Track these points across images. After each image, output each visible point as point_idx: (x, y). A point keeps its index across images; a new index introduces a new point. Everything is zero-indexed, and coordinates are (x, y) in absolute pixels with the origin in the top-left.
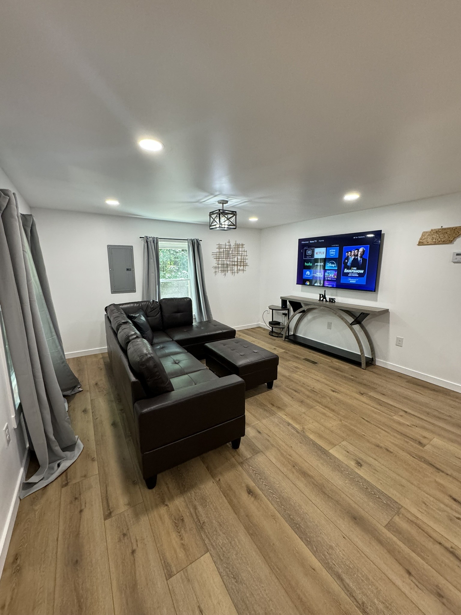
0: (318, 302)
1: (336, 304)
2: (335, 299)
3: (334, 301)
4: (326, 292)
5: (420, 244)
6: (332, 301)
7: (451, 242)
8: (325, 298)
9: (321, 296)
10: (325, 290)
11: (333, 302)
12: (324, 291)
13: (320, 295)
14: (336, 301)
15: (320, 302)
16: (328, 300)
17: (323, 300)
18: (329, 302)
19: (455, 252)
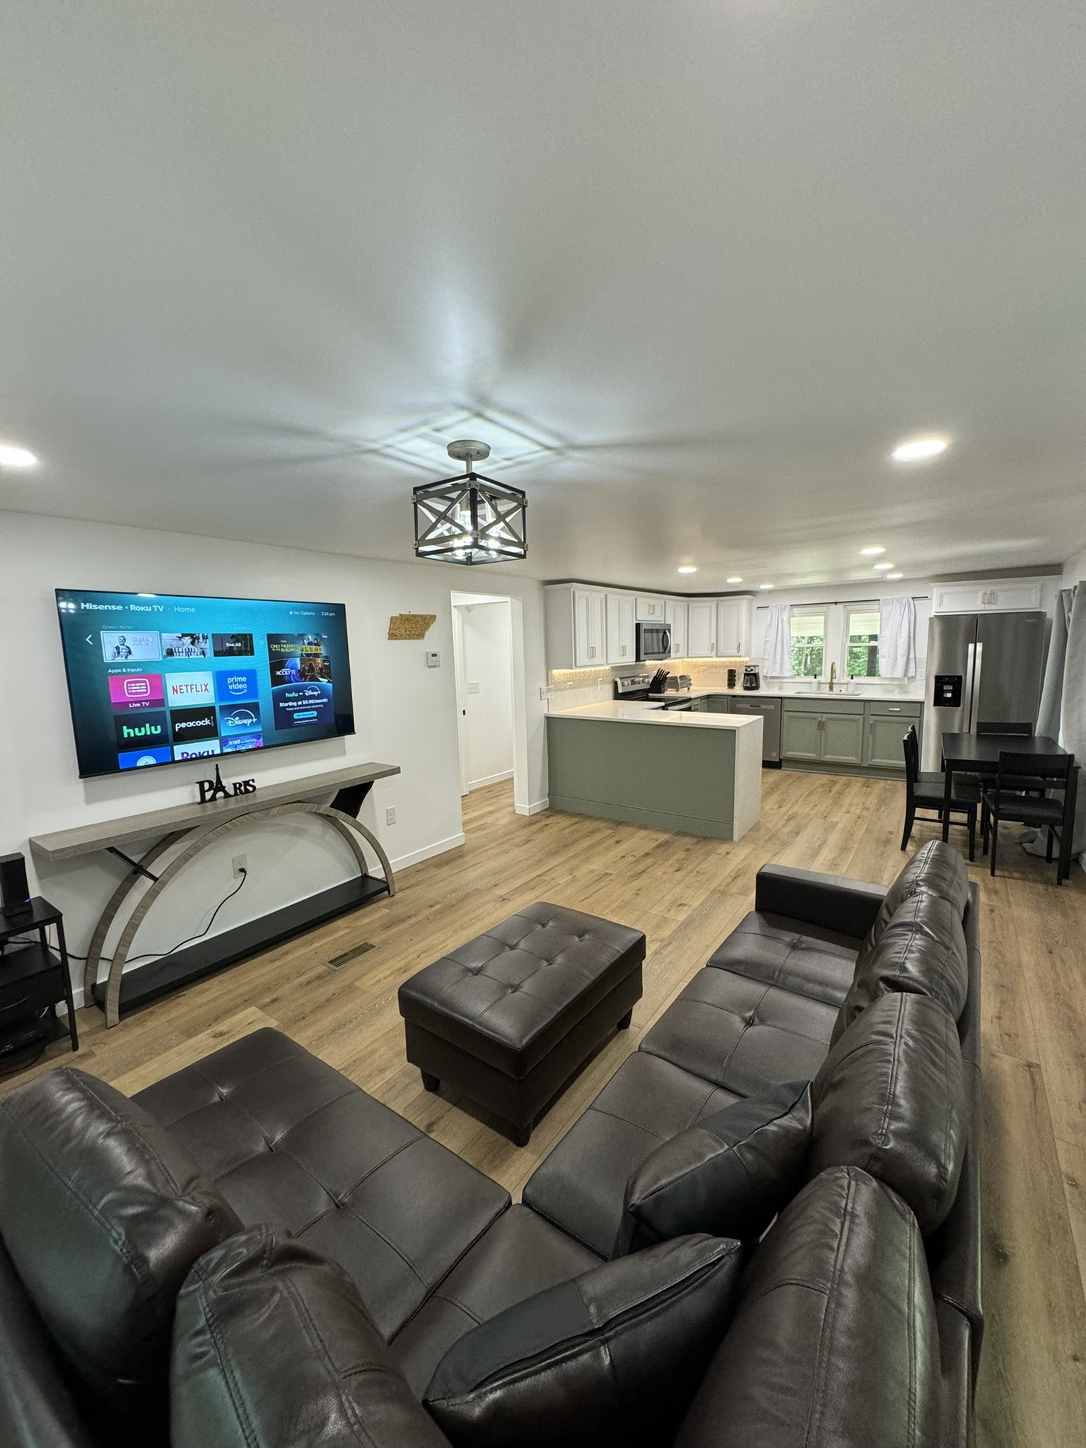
0: (197, 812)
1: (260, 797)
2: (253, 781)
3: (251, 789)
4: (219, 771)
5: (392, 636)
6: (245, 788)
7: (420, 636)
8: (223, 789)
9: (206, 788)
10: (217, 765)
11: (247, 791)
12: (215, 767)
13: (201, 784)
14: (257, 787)
15: (204, 810)
16: (231, 792)
17: (213, 798)
18: (236, 794)
19: (428, 650)
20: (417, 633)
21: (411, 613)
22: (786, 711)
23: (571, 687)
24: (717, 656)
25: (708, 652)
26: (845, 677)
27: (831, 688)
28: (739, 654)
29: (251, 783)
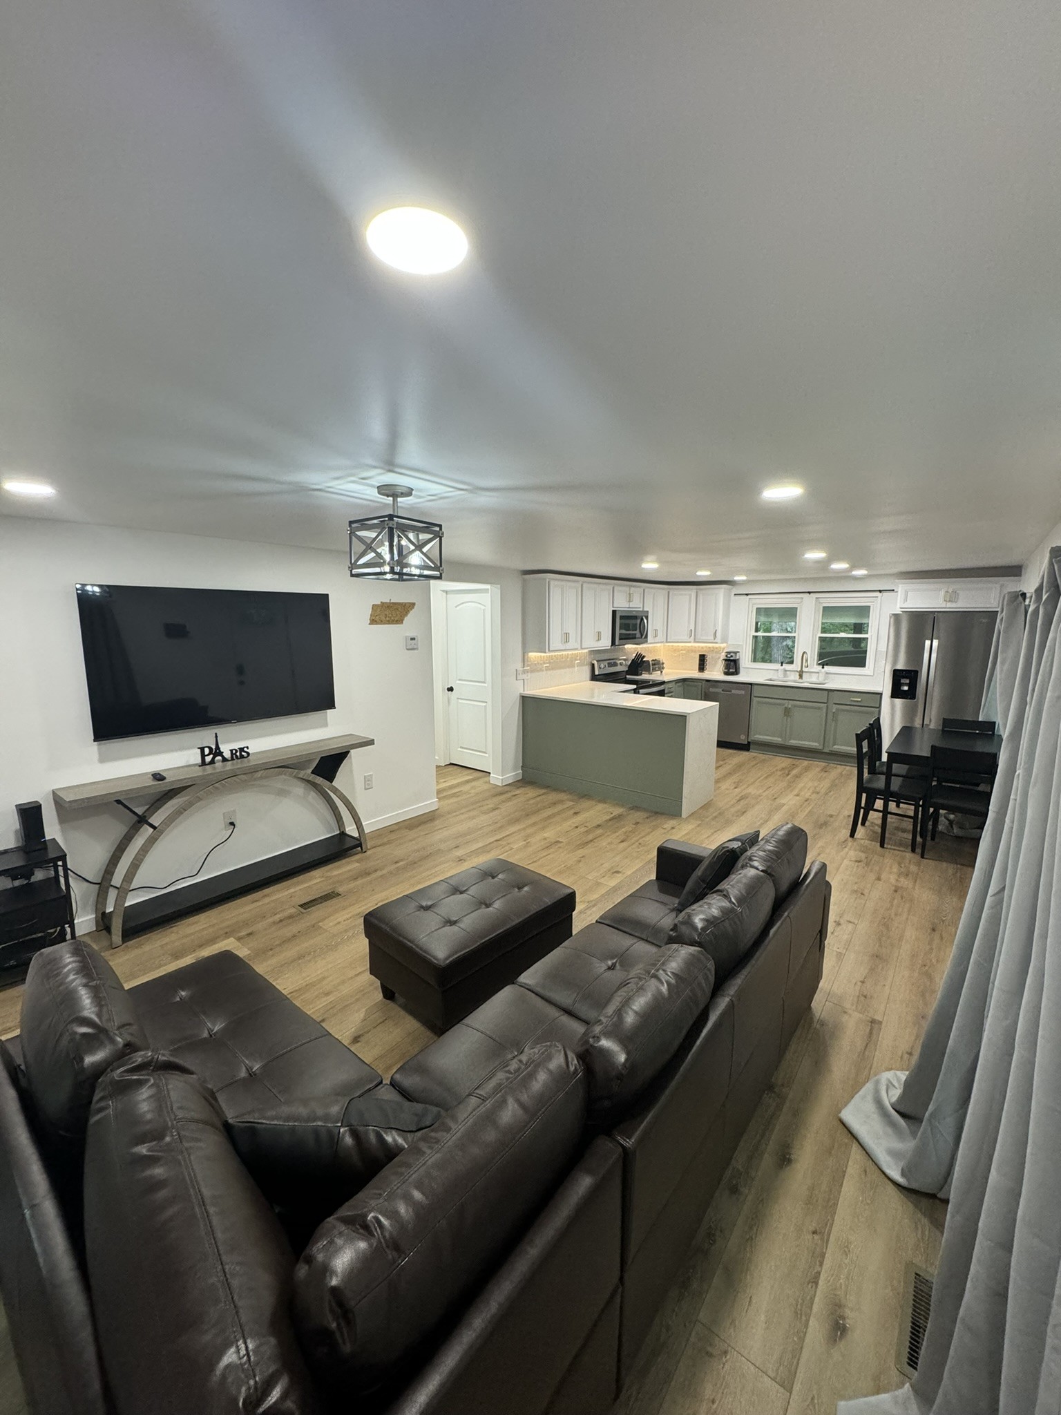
3: (245, 754)
4: (218, 739)
5: (373, 622)
6: (240, 753)
7: (400, 621)
8: (221, 754)
9: (206, 753)
11: (242, 757)
12: (214, 735)
13: (202, 749)
17: (212, 762)
18: (232, 759)
19: (407, 635)
20: (396, 619)
21: (392, 601)
22: (755, 697)
23: (548, 668)
24: (695, 642)
25: (686, 638)
26: (815, 666)
27: (801, 676)
28: (715, 641)
29: (245, 749)
